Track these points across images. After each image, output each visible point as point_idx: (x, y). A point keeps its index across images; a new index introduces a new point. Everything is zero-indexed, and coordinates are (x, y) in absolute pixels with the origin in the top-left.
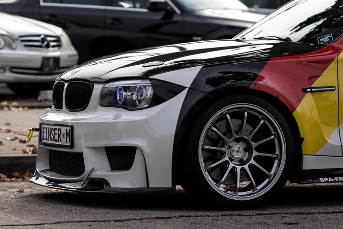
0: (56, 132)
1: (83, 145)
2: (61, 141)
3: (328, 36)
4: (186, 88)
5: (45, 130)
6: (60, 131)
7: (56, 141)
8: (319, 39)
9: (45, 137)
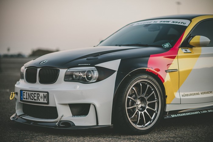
0: (36, 95)
1: (57, 103)
2: (39, 100)
3: (168, 44)
4: (116, 71)
5: (25, 94)
6: (38, 95)
7: (35, 100)
8: (163, 45)
9: (26, 98)
